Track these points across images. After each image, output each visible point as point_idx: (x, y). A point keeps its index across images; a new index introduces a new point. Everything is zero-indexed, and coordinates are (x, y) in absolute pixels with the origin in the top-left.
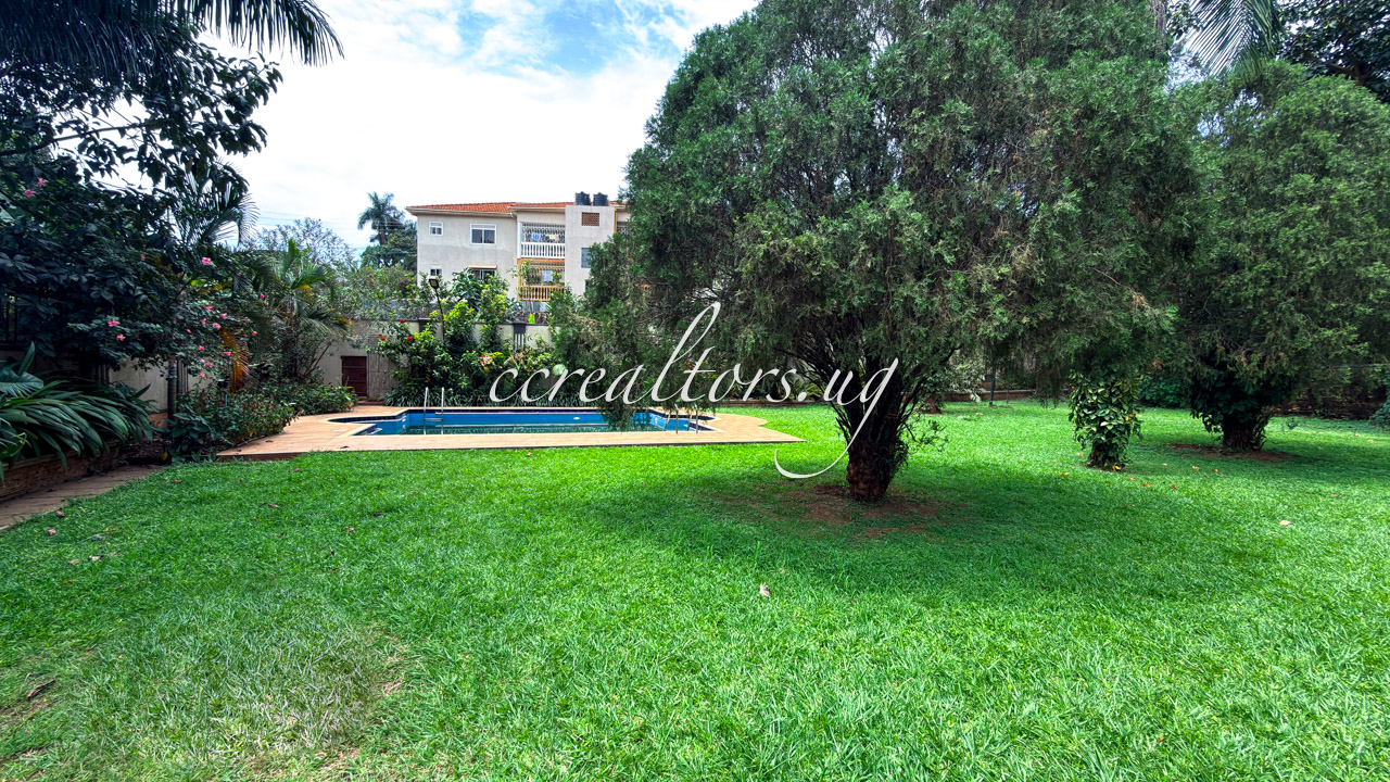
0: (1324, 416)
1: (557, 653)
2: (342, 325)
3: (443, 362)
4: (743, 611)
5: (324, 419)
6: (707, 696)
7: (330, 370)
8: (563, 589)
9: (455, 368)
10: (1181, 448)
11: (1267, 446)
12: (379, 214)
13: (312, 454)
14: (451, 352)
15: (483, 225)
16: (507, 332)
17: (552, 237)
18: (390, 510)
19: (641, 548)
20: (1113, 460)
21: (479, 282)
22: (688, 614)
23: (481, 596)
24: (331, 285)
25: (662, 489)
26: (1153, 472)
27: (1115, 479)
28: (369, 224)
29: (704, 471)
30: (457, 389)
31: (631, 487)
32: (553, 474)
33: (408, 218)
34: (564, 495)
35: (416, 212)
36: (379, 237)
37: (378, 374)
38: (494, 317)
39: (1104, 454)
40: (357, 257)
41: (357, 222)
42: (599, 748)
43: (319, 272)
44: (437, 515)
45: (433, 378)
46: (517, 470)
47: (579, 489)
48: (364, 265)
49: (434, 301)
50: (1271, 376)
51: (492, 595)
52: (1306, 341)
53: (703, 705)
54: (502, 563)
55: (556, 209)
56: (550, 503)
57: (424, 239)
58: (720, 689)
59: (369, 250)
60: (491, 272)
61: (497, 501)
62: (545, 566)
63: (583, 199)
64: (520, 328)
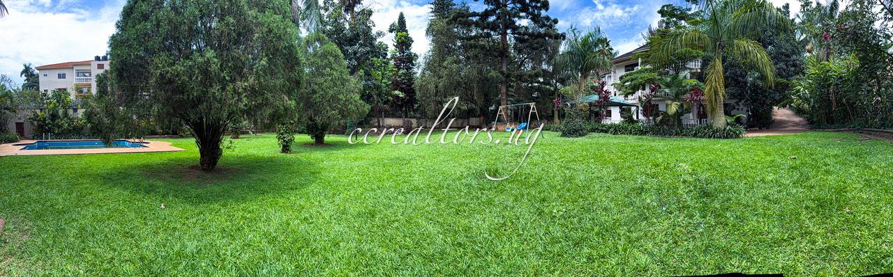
0: (337, 134)
1: (83, 229)
2: (15, 111)
3: (49, 124)
4: (154, 214)
5: (10, 145)
6: (137, 246)
7: (12, 127)
8: (86, 206)
9: (53, 126)
10: (306, 145)
11: (325, 142)
12: (27, 71)
13: (6, 156)
14: (52, 120)
15: (61, 72)
16: (71, 112)
17: (87, 74)
18: (29, 176)
19: (116, 191)
20: (288, 150)
21: (61, 94)
22: (133, 215)
23: (57, 207)
24: (11, 98)
25: (127, 169)
26: (298, 153)
27: (288, 156)
28: (24, 75)
29: (145, 162)
30: (54, 134)
31: (115, 168)
32: (86, 164)
33: (36, 72)
34: (89, 171)
35: (38, 69)
36: (27, 80)
37: (28, 128)
38: (66, 106)
39: (286, 149)
40: (21, 88)
41: (20, 75)
42: (94, 265)
43: (7, 93)
44: (45, 178)
45: (46, 129)
46: (74, 162)
47: (95, 169)
48: (23, 89)
49: (45, 102)
50: (323, 123)
51: (61, 207)
52: (329, 114)
53: (135, 250)
54: (65, 195)
55: (88, 63)
56: (83, 174)
57: (42, 79)
58: (142, 244)
59: (24, 84)
60: (65, 89)
61: (65, 173)
62: (81, 197)
63: (98, 58)
64: (75, 110)
